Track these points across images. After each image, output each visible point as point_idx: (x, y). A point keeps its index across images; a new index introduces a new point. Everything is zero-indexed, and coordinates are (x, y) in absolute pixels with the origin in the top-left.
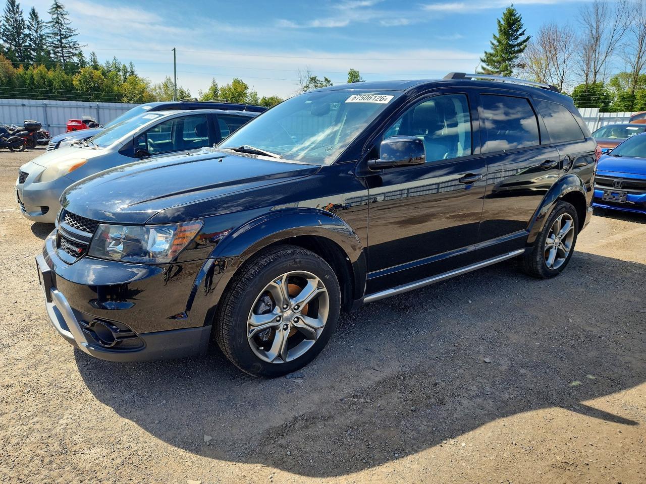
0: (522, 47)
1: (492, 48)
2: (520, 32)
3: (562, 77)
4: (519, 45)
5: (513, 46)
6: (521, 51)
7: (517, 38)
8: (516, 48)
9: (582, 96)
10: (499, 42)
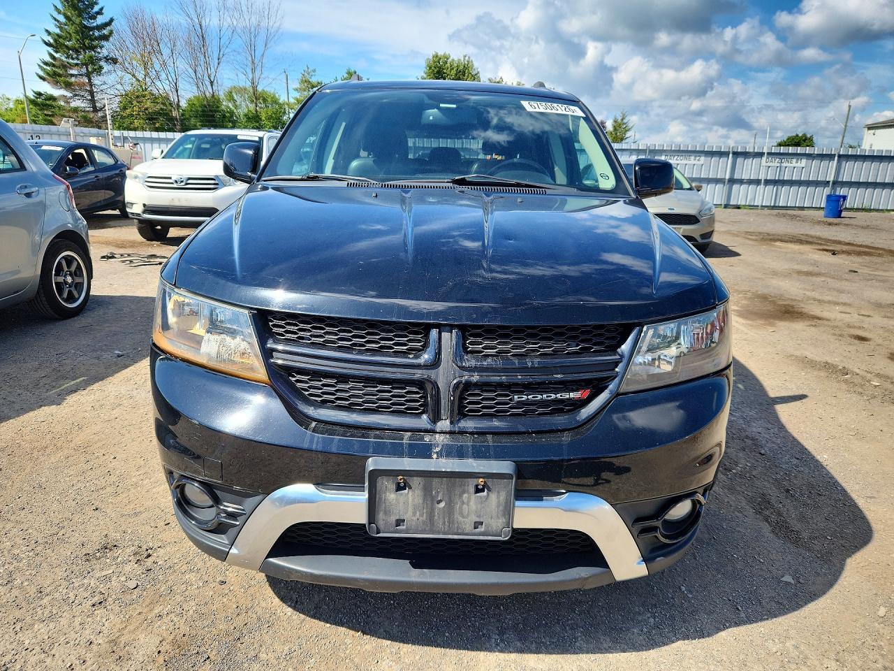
0: (105, 32)
1: (56, 25)
2: (96, 8)
3: (176, 84)
4: (100, 28)
5: (92, 29)
6: (106, 38)
7: (94, 18)
8: (97, 34)
9: (203, 111)
10: (67, 17)
